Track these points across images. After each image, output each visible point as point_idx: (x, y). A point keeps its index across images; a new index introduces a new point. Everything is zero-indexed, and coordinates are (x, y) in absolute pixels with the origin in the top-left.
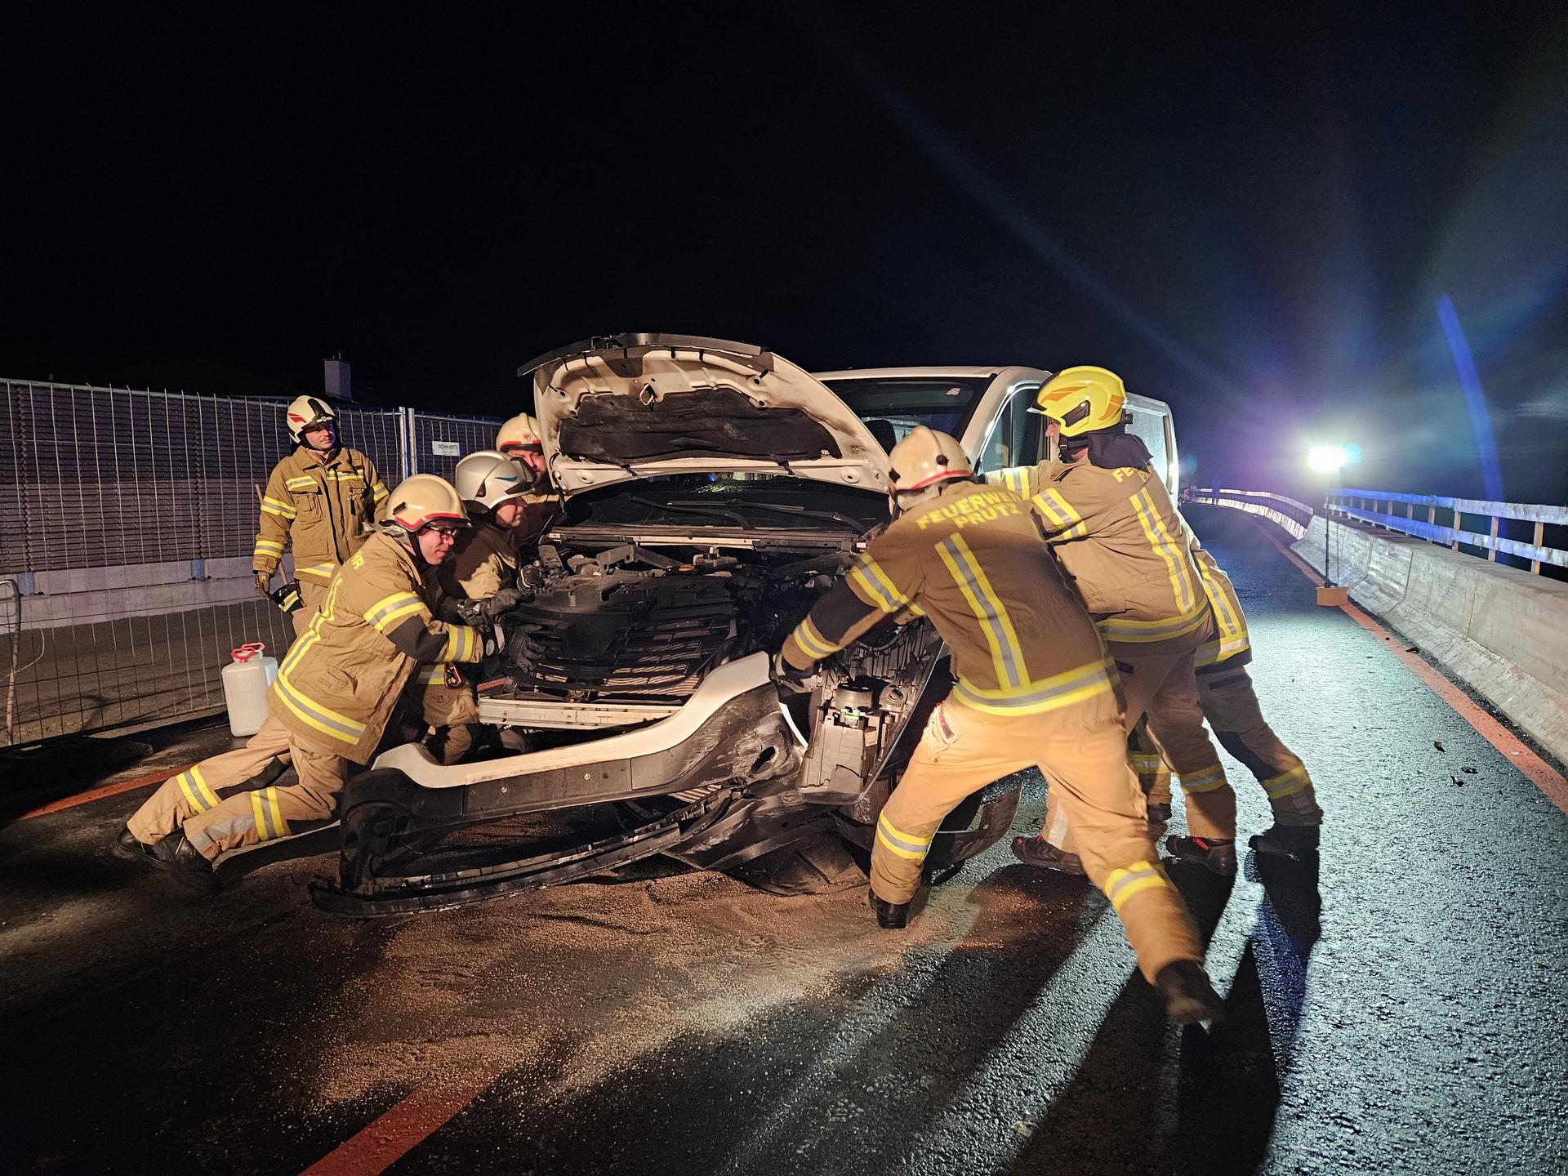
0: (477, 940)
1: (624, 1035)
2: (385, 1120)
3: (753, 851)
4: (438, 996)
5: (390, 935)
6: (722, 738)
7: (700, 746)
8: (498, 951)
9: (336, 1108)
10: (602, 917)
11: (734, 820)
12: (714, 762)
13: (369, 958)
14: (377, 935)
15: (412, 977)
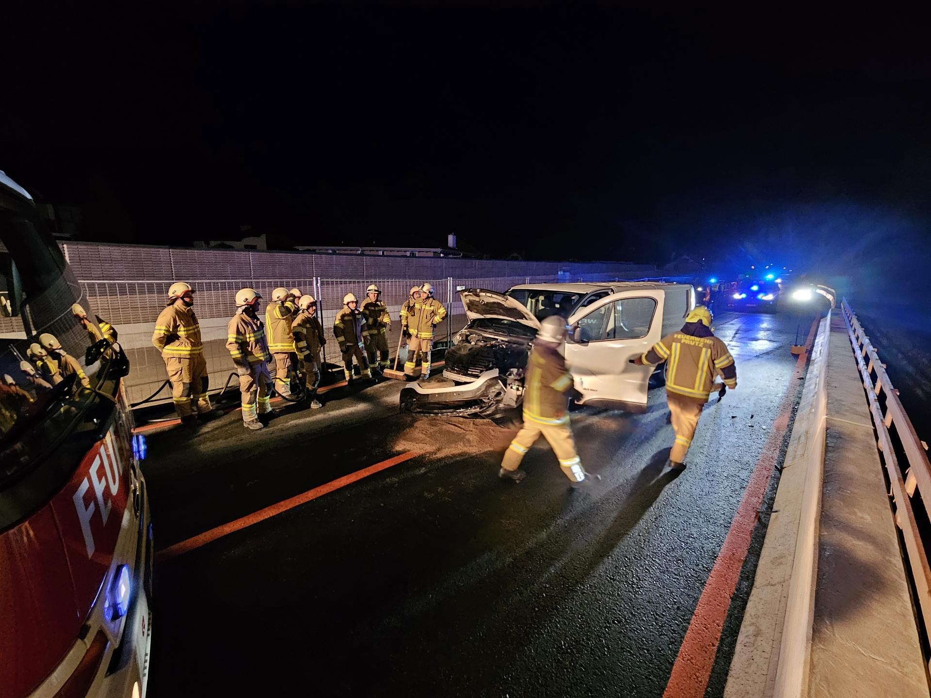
0: (433, 426)
1: (452, 449)
2: (404, 455)
3: (498, 416)
4: (421, 435)
5: (417, 421)
6: (486, 388)
7: (480, 389)
8: (436, 429)
9: (397, 451)
10: (460, 425)
11: (493, 408)
12: (484, 393)
13: (411, 425)
14: (415, 420)
15: (417, 430)
